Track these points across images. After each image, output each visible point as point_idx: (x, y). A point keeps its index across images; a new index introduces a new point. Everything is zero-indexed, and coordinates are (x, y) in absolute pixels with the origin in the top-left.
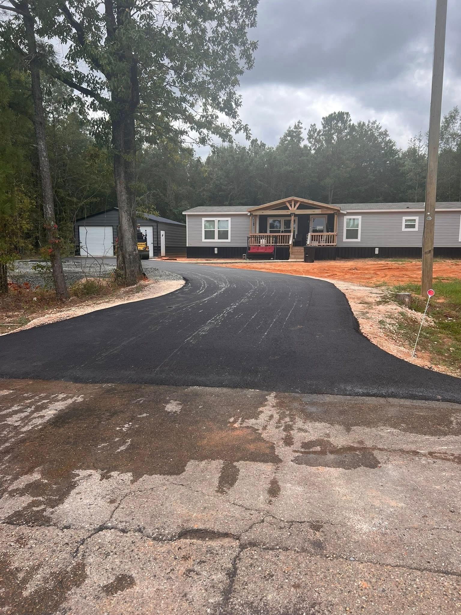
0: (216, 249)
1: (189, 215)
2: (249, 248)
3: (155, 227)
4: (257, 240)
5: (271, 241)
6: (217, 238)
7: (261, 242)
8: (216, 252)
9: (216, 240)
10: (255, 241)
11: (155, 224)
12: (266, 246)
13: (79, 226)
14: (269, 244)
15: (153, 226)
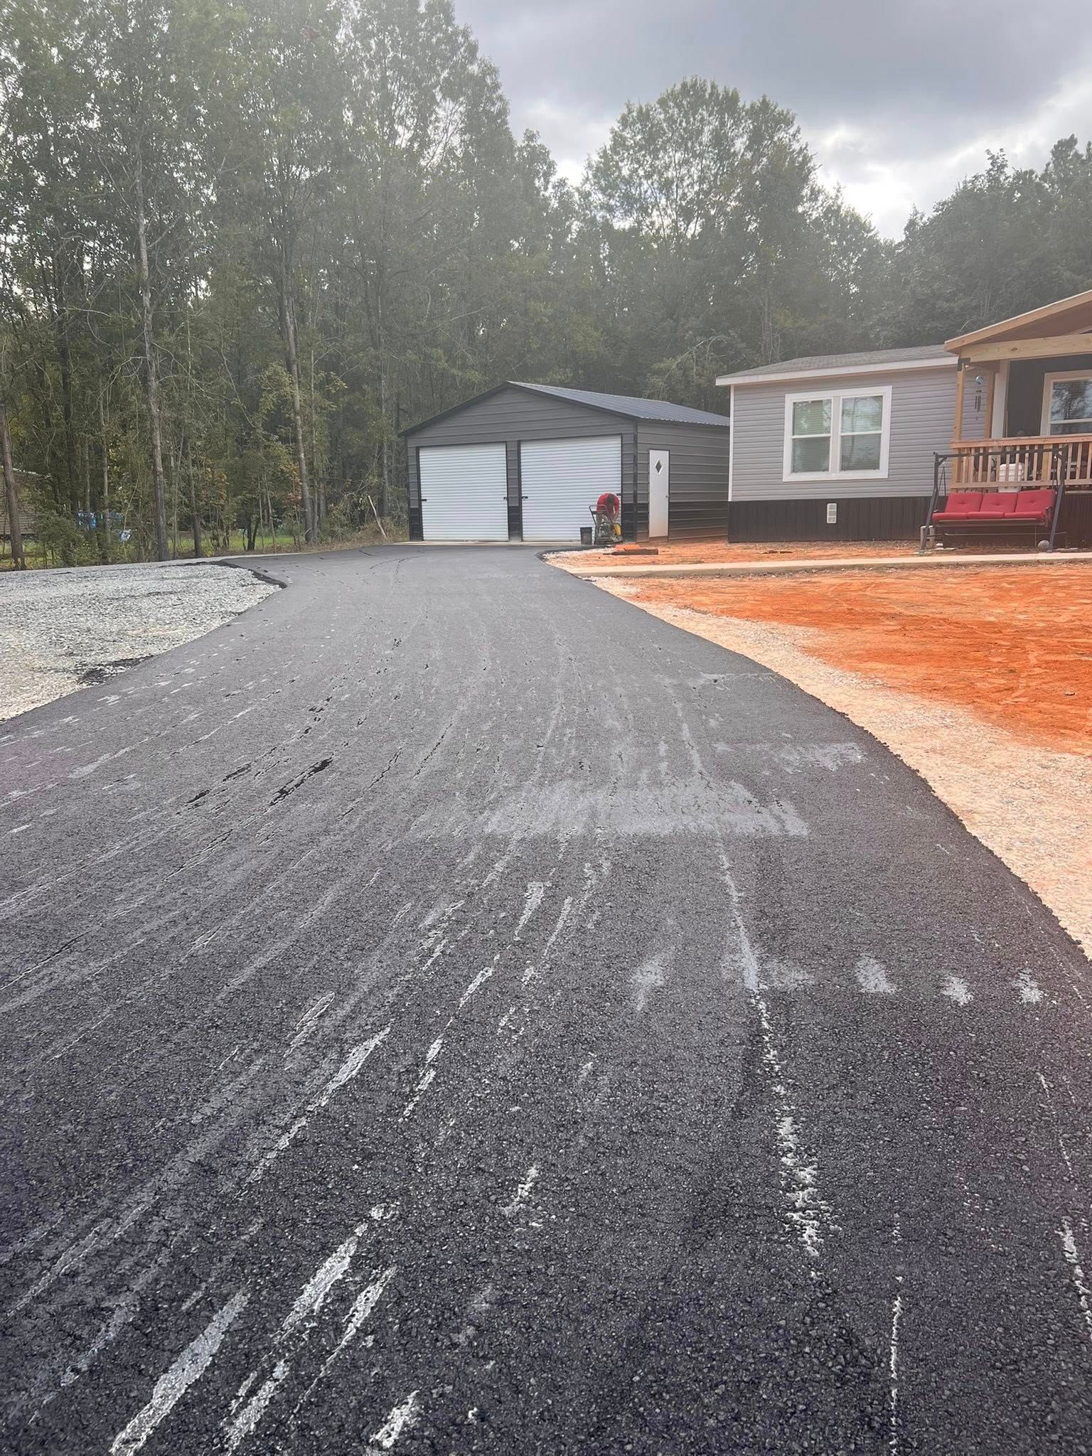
0: (831, 509)
1: (739, 388)
2: (942, 502)
3: (629, 439)
4: (985, 469)
5: (1047, 469)
6: (838, 466)
7: (1002, 474)
8: (831, 518)
9: (834, 473)
10: (976, 469)
11: (627, 428)
12: (1023, 489)
13: (418, 449)
14: (1034, 483)
15: (621, 435)
